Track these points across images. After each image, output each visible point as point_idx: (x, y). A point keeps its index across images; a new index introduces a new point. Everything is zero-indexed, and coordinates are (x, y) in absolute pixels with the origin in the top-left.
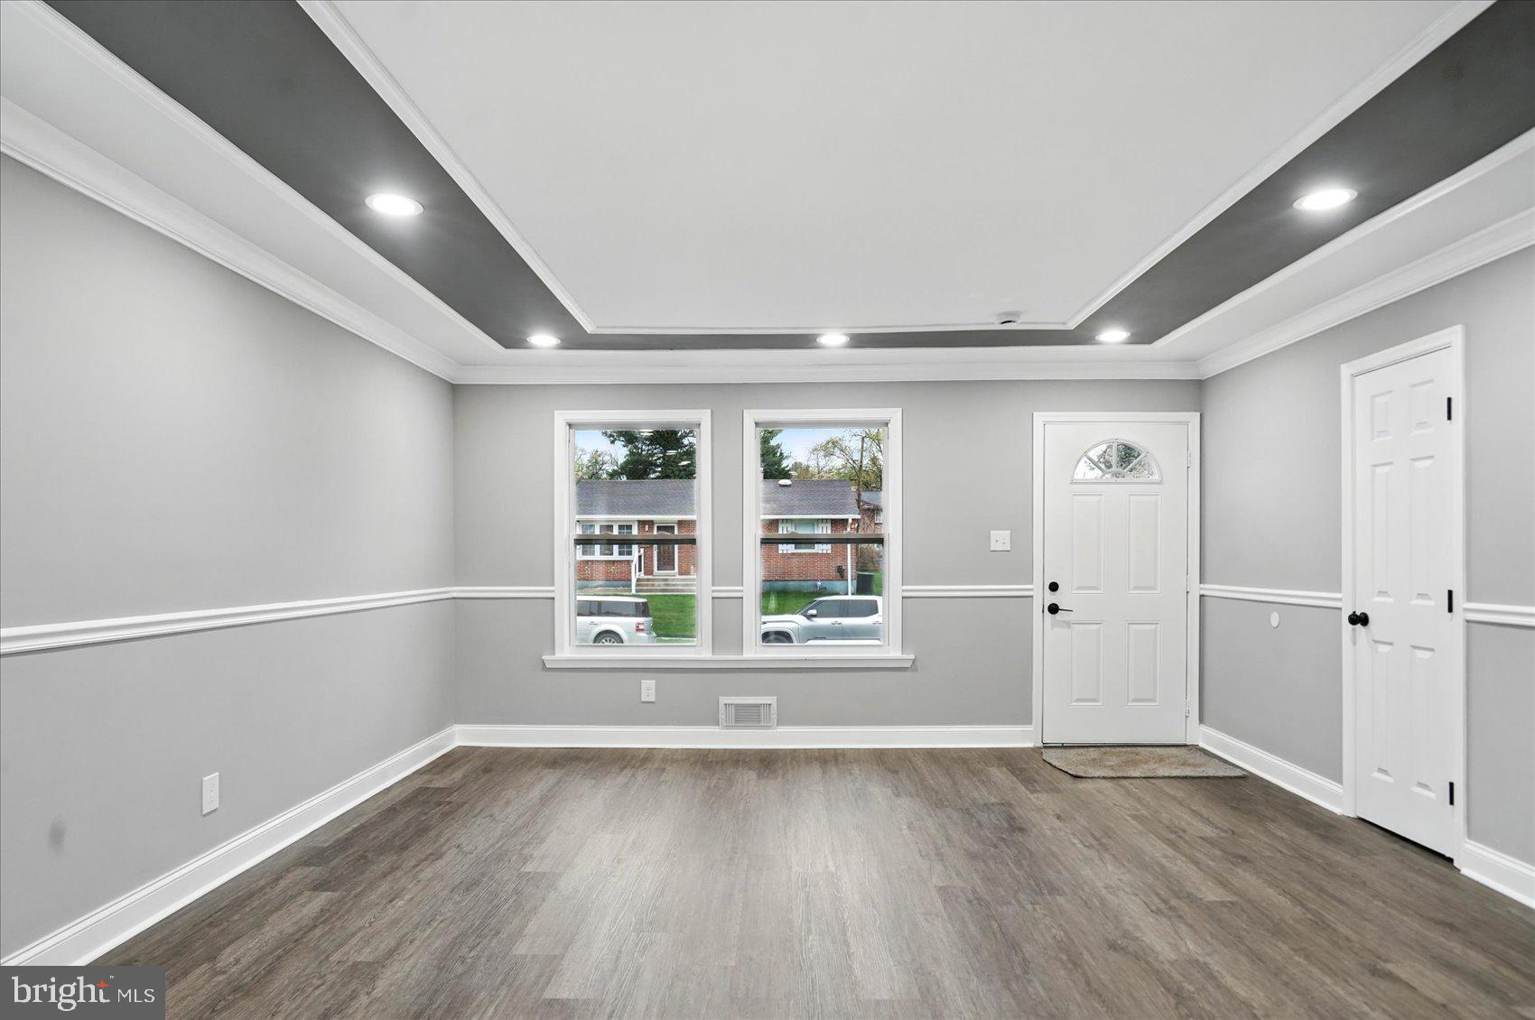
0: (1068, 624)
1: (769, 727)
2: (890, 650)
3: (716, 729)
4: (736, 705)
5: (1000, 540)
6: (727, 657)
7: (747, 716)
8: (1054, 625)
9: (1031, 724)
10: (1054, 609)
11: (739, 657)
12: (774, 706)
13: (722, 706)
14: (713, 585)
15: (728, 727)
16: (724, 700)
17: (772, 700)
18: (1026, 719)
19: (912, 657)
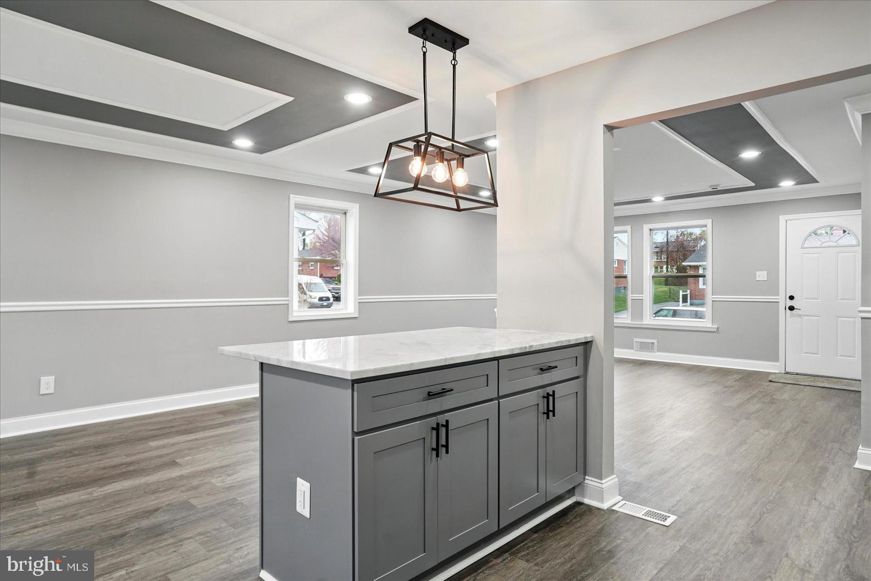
0: (800, 316)
1: (654, 352)
2: (706, 323)
3: (632, 351)
4: (640, 342)
5: (762, 275)
6: (637, 323)
7: (644, 347)
8: (792, 316)
9: (778, 362)
10: (792, 308)
11: (641, 323)
12: (656, 343)
13: (634, 342)
14: (632, 294)
15: (637, 351)
16: (635, 340)
17: (655, 341)
18: (776, 359)
19: (716, 327)
